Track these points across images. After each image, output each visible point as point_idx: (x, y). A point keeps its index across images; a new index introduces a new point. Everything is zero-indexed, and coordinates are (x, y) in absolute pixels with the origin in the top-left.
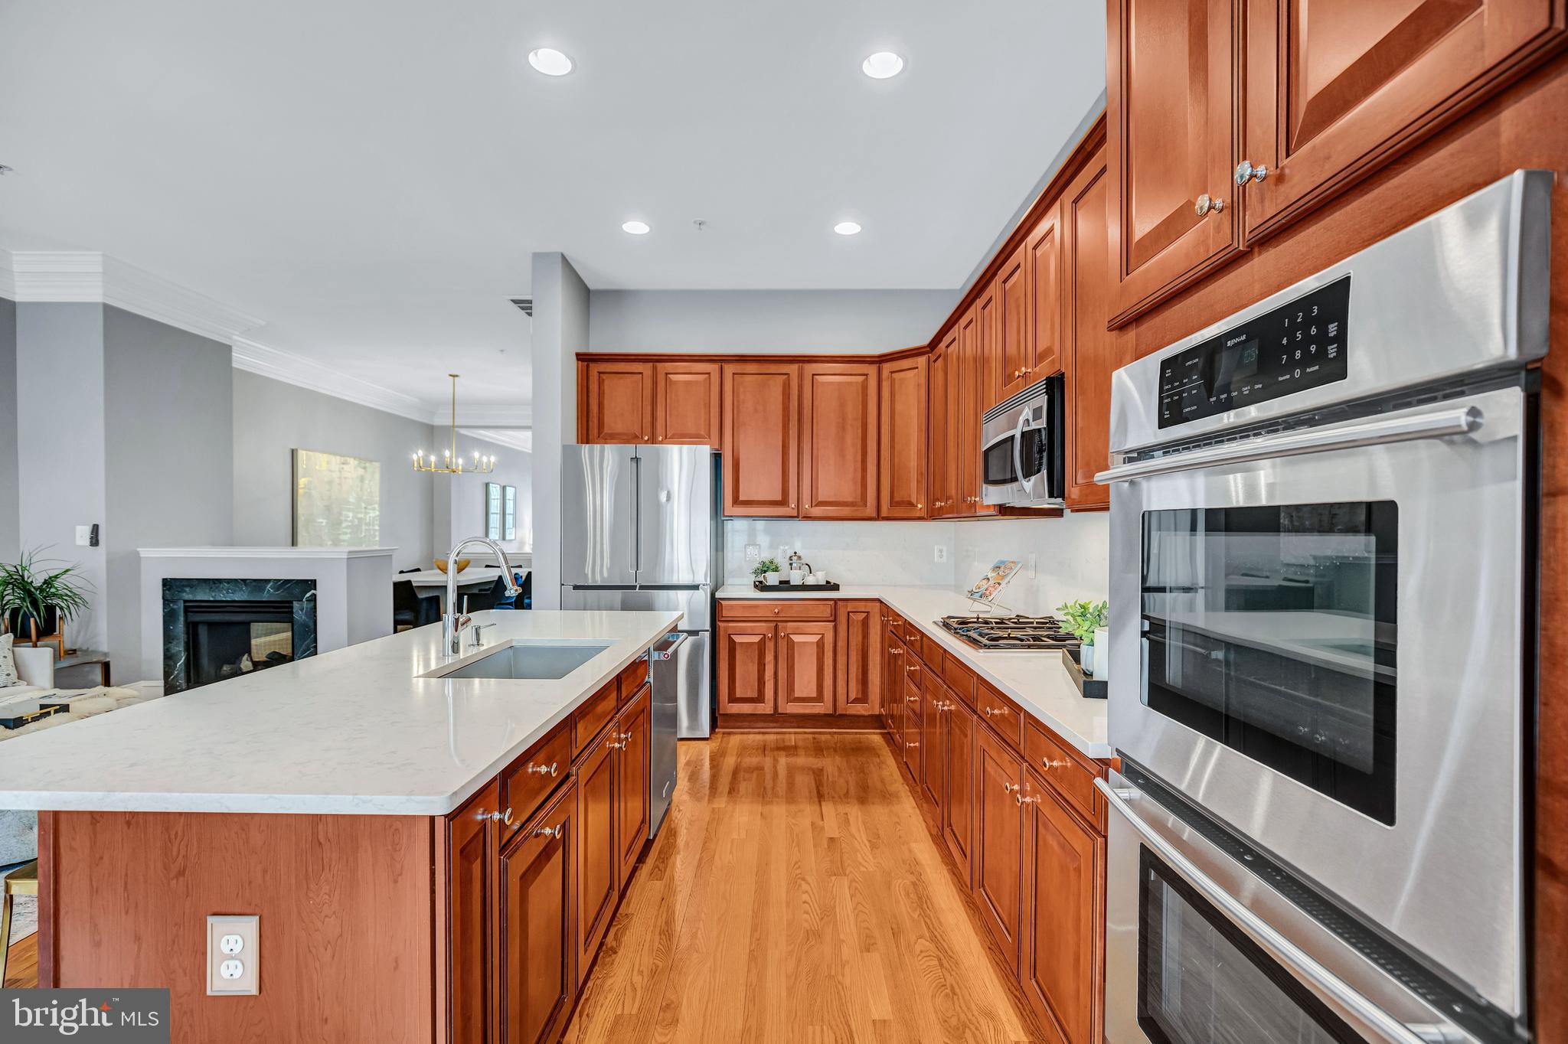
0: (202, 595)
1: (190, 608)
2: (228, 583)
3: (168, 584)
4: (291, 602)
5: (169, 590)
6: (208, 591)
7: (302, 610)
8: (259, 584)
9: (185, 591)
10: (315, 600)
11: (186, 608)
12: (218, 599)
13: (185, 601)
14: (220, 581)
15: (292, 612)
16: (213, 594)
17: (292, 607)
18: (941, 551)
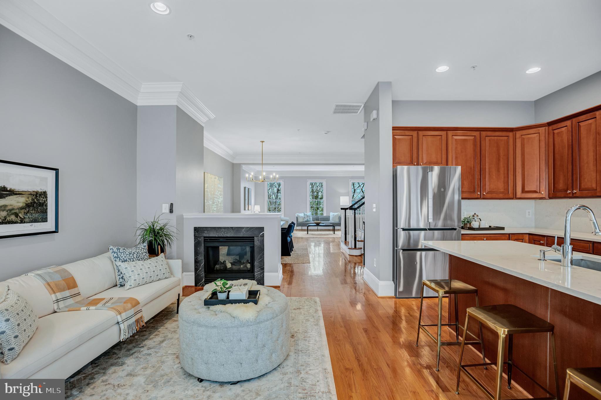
0: (213, 234)
1: (207, 240)
2: (225, 229)
3: (196, 230)
4: (253, 237)
5: (197, 232)
6: (215, 232)
7: (258, 241)
8: (239, 229)
9: (205, 233)
10: (263, 236)
11: (204, 240)
12: (220, 236)
13: (204, 237)
14: (220, 228)
15: (254, 242)
16: (218, 234)
17: (254, 239)
18: (529, 212)
